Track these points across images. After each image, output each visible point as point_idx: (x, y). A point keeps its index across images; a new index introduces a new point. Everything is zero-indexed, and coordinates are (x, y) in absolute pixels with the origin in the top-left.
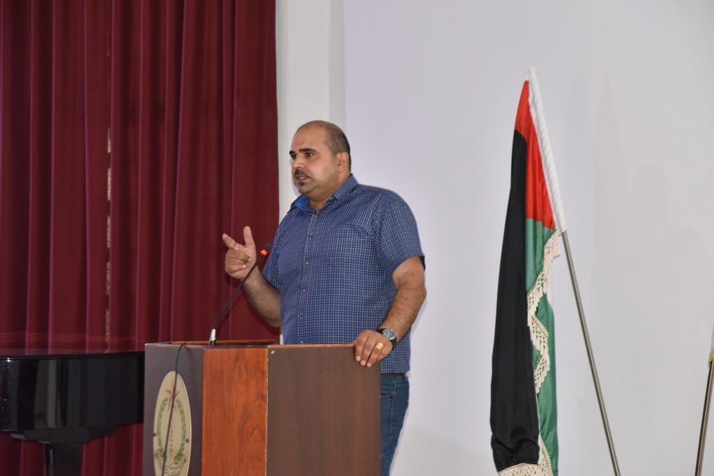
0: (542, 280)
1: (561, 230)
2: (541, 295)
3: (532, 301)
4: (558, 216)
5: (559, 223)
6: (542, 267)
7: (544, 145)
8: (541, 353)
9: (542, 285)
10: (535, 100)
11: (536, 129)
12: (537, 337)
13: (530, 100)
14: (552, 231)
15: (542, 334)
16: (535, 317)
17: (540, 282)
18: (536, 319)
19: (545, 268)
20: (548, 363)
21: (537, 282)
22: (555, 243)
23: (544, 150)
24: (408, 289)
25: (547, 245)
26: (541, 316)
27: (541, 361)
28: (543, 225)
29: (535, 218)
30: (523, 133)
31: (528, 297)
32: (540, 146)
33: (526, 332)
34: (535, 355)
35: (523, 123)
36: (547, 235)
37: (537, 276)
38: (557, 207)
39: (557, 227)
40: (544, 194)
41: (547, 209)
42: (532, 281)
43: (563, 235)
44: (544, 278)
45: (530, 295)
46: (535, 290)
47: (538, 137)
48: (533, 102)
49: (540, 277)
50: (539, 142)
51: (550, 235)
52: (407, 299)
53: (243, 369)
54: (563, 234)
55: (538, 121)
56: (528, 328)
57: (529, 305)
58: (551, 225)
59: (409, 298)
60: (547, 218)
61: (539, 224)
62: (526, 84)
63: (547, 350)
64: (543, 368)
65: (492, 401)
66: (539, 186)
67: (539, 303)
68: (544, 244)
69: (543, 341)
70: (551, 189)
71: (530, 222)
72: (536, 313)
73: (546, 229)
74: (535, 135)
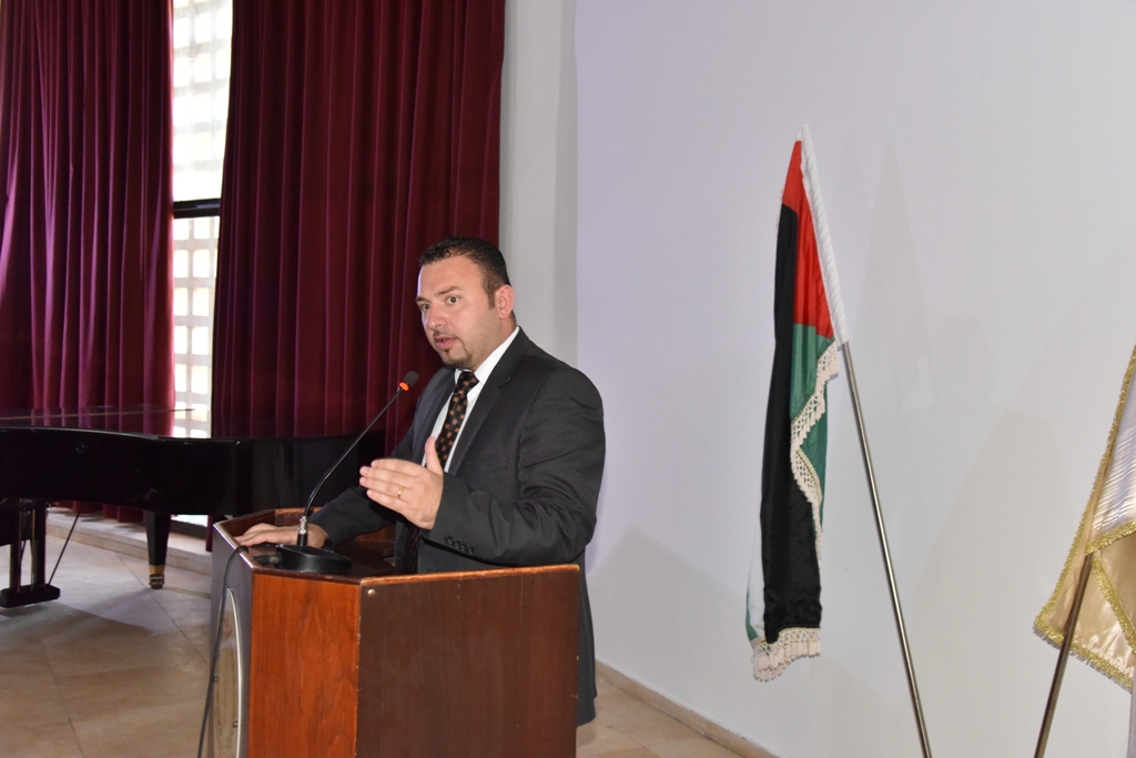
0: (815, 403)
1: (841, 340)
2: (819, 417)
3: (797, 430)
4: (837, 322)
5: (838, 331)
9: (815, 409)
10: (809, 167)
11: (810, 205)
13: (803, 167)
14: (828, 341)
16: (801, 451)
17: (812, 406)
18: (802, 454)
19: (818, 387)
21: (807, 406)
22: (832, 358)
23: (819, 233)
25: (822, 358)
26: (810, 451)
28: (817, 333)
29: (806, 323)
30: (793, 208)
31: (792, 426)
32: (815, 227)
36: (823, 345)
37: (806, 399)
38: (837, 310)
39: (836, 336)
41: (823, 311)
42: (800, 404)
43: (844, 348)
44: (818, 400)
45: (795, 424)
46: (803, 417)
47: (813, 216)
48: (807, 170)
50: (814, 221)
51: (828, 345)
53: (318, 620)
55: (812, 194)
57: (793, 436)
58: (828, 332)
60: (821, 323)
61: (811, 330)
62: (798, 146)
66: (812, 290)
67: (808, 434)
68: (818, 357)
70: (829, 285)
71: (799, 328)
72: (804, 446)
73: (821, 338)
74: (809, 213)
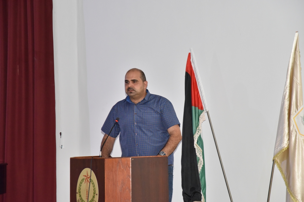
0: (198, 130)
1: (206, 110)
2: (198, 136)
5: (205, 108)
6: (199, 125)
7: (198, 78)
8: (200, 158)
9: (199, 132)
10: (194, 61)
11: (194, 71)
12: (198, 152)
13: (191, 60)
14: (202, 111)
15: (200, 151)
16: (197, 144)
17: (198, 131)
18: (197, 145)
19: (200, 125)
20: (203, 162)
21: (197, 131)
22: (204, 116)
23: (198, 80)
24: (174, 137)
25: (200, 116)
26: (199, 144)
27: (200, 161)
28: (199, 109)
29: (195, 106)
30: (189, 73)
31: (194, 137)
32: (196, 78)
33: (194, 150)
34: (197, 159)
35: (189, 69)
36: (200, 112)
37: (197, 128)
39: (204, 109)
40: (199, 97)
42: (195, 130)
44: (199, 129)
45: (195, 136)
46: (196, 134)
49: (198, 129)
51: (202, 112)
52: (172, 141)
53: (121, 166)
54: (207, 112)
56: (195, 148)
57: (194, 140)
58: (202, 108)
59: (173, 140)
60: (200, 106)
61: (197, 108)
62: (190, 54)
63: (202, 157)
64: (201, 164)
65: (182, 178)
66: (196, 93)
67: (198, 139)
68: (199, 116)
69: (200, 153)
70: (201, 94)
71: (193, 107)
72: (197, 143)
73: (200, 110)
74: (194, 74)
